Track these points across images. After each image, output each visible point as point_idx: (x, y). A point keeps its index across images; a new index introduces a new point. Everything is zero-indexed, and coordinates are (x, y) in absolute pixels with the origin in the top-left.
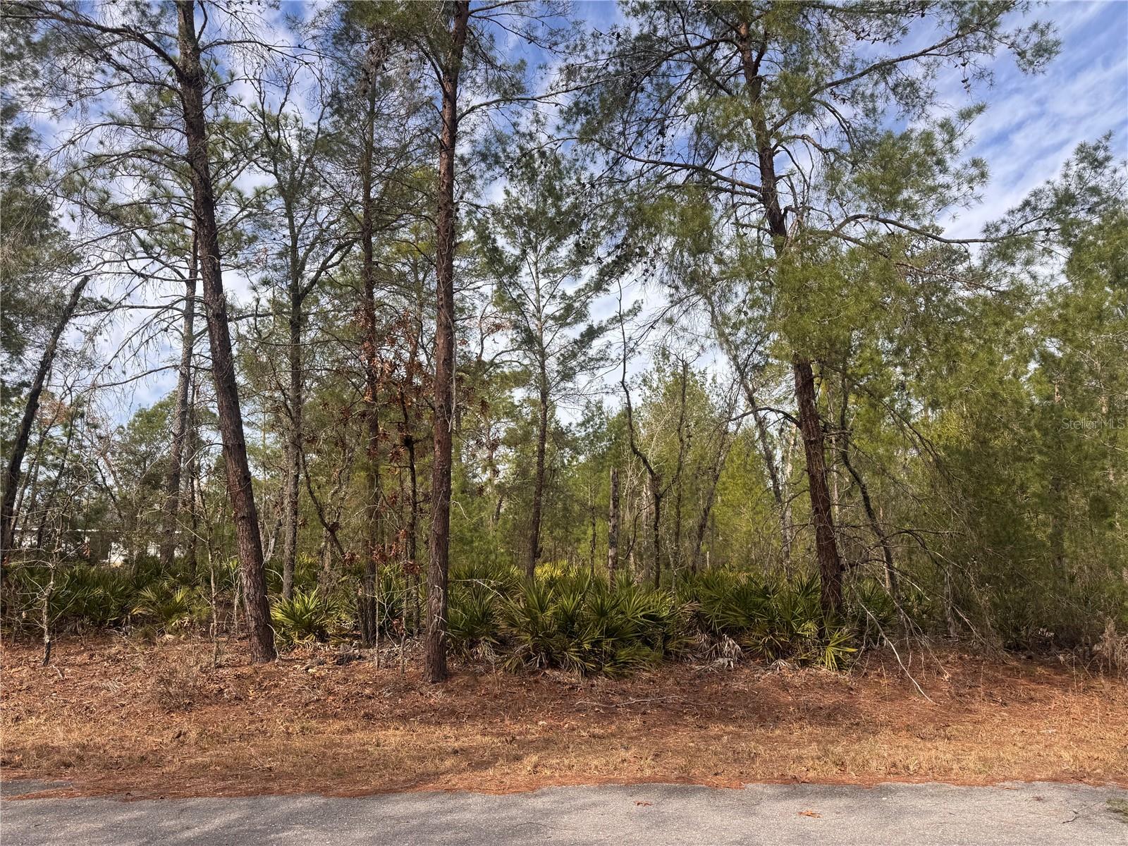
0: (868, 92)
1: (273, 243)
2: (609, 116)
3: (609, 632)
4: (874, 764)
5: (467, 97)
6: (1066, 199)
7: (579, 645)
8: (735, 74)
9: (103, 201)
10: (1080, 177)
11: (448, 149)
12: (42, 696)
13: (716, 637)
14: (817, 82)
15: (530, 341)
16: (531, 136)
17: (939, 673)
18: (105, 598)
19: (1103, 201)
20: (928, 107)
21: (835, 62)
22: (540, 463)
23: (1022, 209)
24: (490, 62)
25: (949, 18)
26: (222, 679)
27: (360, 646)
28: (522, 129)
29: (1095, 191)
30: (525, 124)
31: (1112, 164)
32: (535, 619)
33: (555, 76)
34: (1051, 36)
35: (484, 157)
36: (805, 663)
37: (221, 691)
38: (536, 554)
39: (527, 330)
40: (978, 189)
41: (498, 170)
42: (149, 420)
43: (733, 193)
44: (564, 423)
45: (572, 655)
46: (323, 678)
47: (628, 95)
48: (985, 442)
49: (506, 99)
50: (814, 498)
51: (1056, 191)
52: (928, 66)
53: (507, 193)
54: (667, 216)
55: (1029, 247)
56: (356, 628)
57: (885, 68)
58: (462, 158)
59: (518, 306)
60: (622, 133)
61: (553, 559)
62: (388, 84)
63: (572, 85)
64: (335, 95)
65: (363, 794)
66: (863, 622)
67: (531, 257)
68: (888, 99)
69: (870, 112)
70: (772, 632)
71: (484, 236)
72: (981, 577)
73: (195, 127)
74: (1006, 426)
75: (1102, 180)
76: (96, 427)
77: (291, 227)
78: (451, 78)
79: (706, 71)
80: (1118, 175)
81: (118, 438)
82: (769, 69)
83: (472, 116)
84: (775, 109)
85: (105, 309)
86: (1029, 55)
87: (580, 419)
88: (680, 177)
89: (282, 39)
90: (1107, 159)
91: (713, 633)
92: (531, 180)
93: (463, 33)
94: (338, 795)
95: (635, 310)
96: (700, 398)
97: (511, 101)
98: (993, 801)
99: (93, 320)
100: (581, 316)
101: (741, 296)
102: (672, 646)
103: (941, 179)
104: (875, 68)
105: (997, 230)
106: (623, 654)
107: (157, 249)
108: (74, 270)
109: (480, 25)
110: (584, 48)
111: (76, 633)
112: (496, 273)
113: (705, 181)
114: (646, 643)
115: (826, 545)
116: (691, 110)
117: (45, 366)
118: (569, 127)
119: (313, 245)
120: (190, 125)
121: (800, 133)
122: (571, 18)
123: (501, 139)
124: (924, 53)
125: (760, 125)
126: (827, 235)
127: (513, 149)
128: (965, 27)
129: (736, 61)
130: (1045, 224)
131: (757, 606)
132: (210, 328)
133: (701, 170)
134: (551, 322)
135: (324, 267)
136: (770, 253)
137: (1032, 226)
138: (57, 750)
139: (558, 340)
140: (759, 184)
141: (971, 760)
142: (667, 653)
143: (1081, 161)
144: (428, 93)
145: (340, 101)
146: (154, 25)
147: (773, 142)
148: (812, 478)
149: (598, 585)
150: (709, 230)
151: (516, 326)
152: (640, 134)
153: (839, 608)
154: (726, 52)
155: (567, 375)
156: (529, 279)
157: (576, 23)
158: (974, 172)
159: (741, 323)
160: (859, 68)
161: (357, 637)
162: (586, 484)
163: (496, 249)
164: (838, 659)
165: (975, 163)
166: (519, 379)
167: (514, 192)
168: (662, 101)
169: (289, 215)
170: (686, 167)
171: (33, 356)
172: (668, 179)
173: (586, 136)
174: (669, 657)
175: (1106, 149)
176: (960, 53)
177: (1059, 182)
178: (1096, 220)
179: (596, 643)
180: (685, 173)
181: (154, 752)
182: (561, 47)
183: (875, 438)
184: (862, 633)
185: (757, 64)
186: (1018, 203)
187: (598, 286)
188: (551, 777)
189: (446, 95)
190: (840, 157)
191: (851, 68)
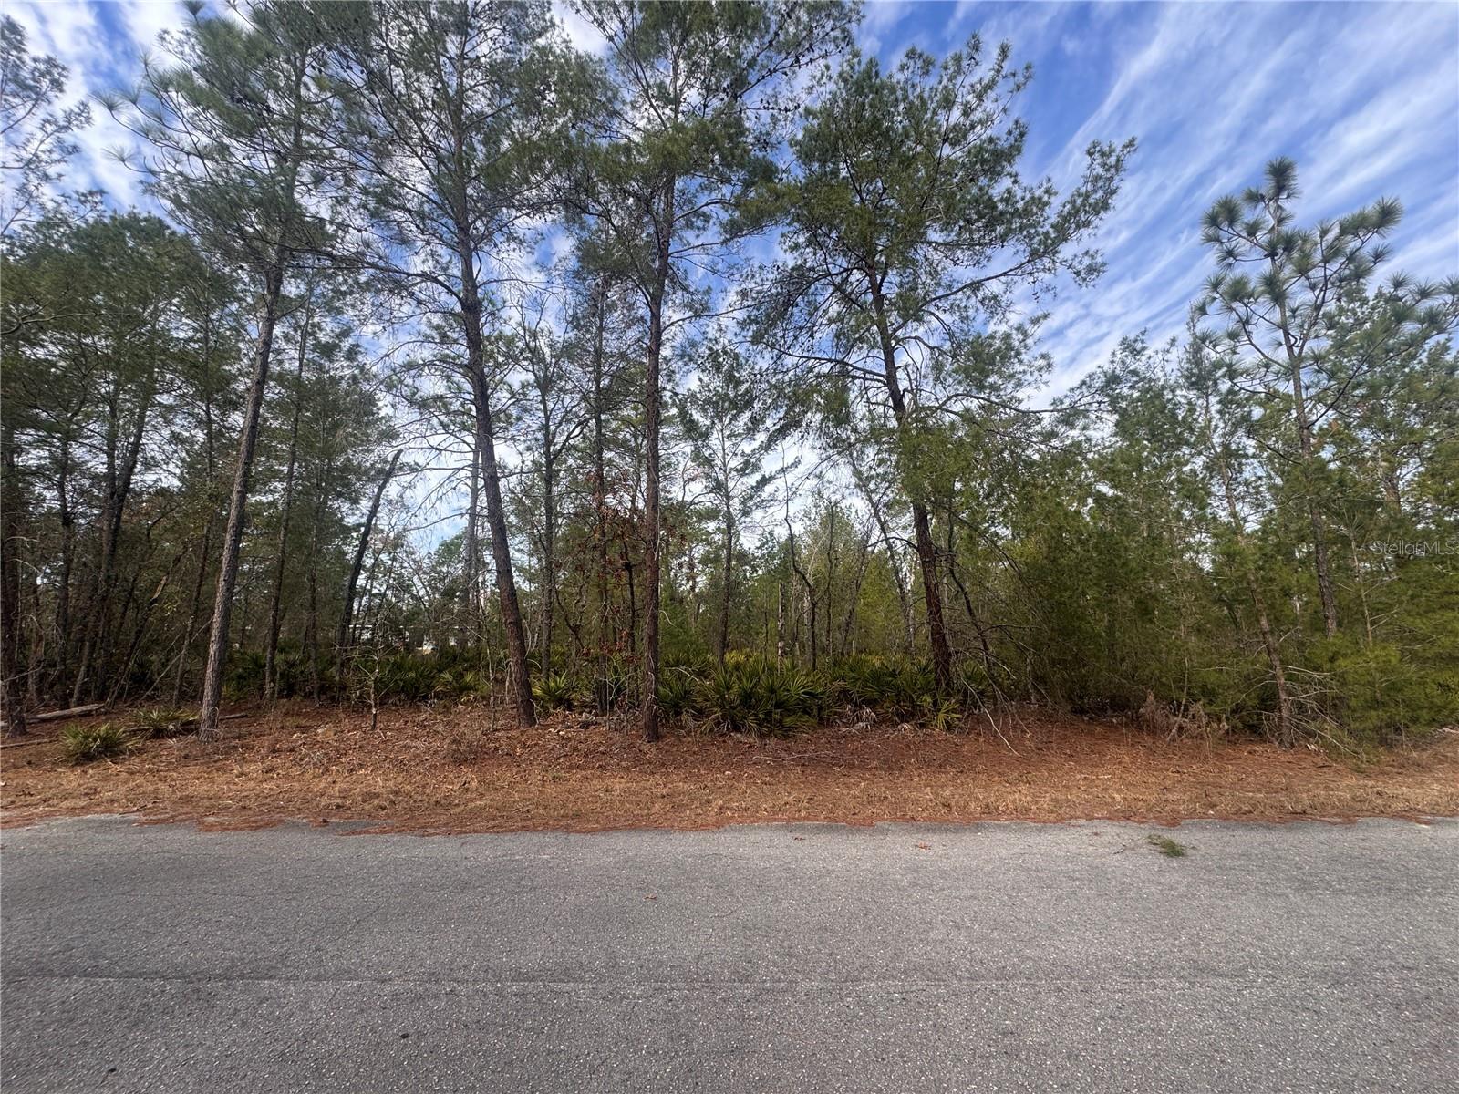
0: (963, 305)
1: (533, 422)
2: (773, 325)
3: (778, 705)
4: (973, 805)
5: (669, 314)
6: (1113, 379)
7: (756, 715)
8: (865, 293)
9: (414, 394)
10: (1123, 363)
11: (654, 351)
12: (370, 752)
13: (858, 706)
14: (924, 298)
15: (719, 487)
16: (716, 341)
17: (1024, 732)
18: (417, 680)
19: (1141, 380)
20: (1007, 314)
21: (938, 284)
22: (728, 578)
23: (1080, 387)
24: (685, 289)
25: (1022, 248)
26: (497, 740)
27: (597, 715)
28: (709, 336)
29: (1135, 373)
30: (712, 332)
31: (1147, 353)
32: (722, 696)
33: (733, 297)
34: (1099, 259)
35: (682, 356)
36: (922, 726)
37: (497, 749)
38: (725, 646)
39: (716, 480)
40: (1046, 376)
41: (692, 365)
42: (449, 549)
43: (865, 379)
44: (746, 547)
45: (751, 722)
46: (568, 739)
47: (786, 310)
48: (1054, 560)
49: (697, 315)
50: (929, 603)
51: (1105, 374)
52: (1007, 284)
53: (701, 380)
54: (817, 398)
55: (1086, 417)
56: (594, 700)
57: (975, 286)
58: (665, 358)
59: (708, 462)
60: (783, 337)
61: (739, 647)
62: (612, 307)
63: (745, 303)
64: (574, 316)
65: (594, 831)
66: (966, 693)
67: (718, 426)
68: (977, 309)
69: (965, 319)
70: (898, 702)
71: (683, 413)
72: (1054, 660)
73: (475, 341)
74: (1070, 549)
75: (1139, 364)
76: (413, 553)
77: (545, 410)
78: (655, 303)
79: (843, 292)
80: (1151, 361)
81: (427, 561)
82: (890, 289)
83: (673, 328)
84: (894, 317)
85: (417, 470)
86: (1082, 274)
87: (758, 544)
88: (826, 368)
89: (538, 278)
90: (1144, 349)
91: (856, 704)
92: (718, 370)
93: (665, 270)
94: (576, 831)
95: (796, 464)
96: (847, 525)
97: (700, 316)
98: (1062, 836)
99: (408, 478)
100: (756, 468)
101: (872, 456)
102: (825, 714)
103: (1018, 368)
104: (967, 286)
105: (1062, 403)
106: (788, 721)
107: (452, 427)
108: (394, 443)
109: (678, 263)
110: (753, 276)
111: (395, 705)
112: (691, 438)
113: (844, 372)
114: (805, 712)
115: (938, 638)
116: (831, 321)
117: (373, 512)
118: (744, 333)
119: (560, 424)
120: (470, 340)
121: (913, 335)
122: (743, 257)
123: (693, 344)
124: (1004, 274)
125: (883, 331)
126: (934, 410)
127: (704, 351)
128: (1035, 255)
129: (866, 283)
130: (1098, 398)
131: (888, 683)
132: (485, 485)
133: (842, 362)
134: (734, 473)
135: (568, 438)
136: (893, 423)
137: (1088, 399)
138: (377, 796)
139: (739, 486)
140: (884, 372)
141: (1046, 802)
142: (821, 719)
143: (1124, 350)
144: (641, 311)
145: (578, 319)
146: (445, 269)
147: (893, 342)
148: (928, 588)
149: (771, 670)
150: (847, 406)
151: (707, 476)
152: (796, 337)
153: (947, 684)
154: (859, 276)
155: (746, 513)
156: (717, 442)
157: (747, 259)
158: (1042, 362)
159: (872, 477)
160: (956, 286)
161: (596, 708)
162: (763, 591)
163: (692, 421)
164: (947, 722)
165: (1044, 356)
166: (712, 514)
167: (706, 379)
168: (811, 315)
169: (544, 402)
170: (830, 360)
171: (365, 504)
172: (816, 370)
173: (756, 340)
174: (823, 722)
175: (1143, 341)
176: (1031, 273)
177: (1108, 367)
178: (1136, 394)
179: (768, 714)
180: (829, 365)
181: (446, 797)
182: (737, 276)
183: (975, 554)
184: (965, 701)
185: (881, 285)
186: (1076, 383)
187: (767, 447)
188: (732, 817)
189: (653, 315)
190: (942, 353)
191: (950, 287)
